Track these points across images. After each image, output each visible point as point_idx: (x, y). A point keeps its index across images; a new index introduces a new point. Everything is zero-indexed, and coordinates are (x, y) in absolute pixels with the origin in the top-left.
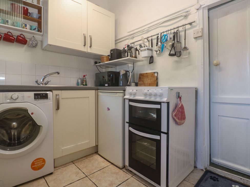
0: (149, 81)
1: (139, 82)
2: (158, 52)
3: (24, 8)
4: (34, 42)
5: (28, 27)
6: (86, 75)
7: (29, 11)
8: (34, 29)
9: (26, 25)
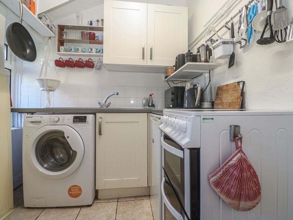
0: (230, 98)
1: (216, 100)
2: (243, 42)
3: (90, 33)
4: (97, 65)
5: (94, 50)
6: (153, 94)
7: (96, 35)
8: (99, 52)
9: (92, 49)
